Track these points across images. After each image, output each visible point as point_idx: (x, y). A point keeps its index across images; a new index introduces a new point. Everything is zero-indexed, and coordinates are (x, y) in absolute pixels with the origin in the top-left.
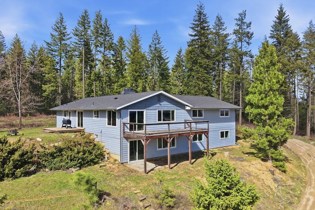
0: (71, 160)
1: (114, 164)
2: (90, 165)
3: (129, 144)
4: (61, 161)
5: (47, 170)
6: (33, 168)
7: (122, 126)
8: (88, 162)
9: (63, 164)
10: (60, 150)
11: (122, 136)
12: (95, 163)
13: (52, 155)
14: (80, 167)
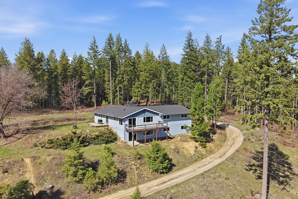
0: (102, 141)
1: (121, 143)
2: (110, 143)
3: (128, 134)
4: (98, 141)
5: (92, 145)
6: (87, 144)
7: (125, 126)
8: (110, 141)
9: (99, 142)
10: (98, 136)
11: (125, 130)
12: (113, 142)
13: (94, 138)
14: (106, 144)
